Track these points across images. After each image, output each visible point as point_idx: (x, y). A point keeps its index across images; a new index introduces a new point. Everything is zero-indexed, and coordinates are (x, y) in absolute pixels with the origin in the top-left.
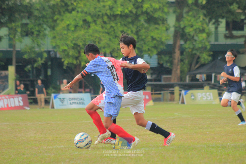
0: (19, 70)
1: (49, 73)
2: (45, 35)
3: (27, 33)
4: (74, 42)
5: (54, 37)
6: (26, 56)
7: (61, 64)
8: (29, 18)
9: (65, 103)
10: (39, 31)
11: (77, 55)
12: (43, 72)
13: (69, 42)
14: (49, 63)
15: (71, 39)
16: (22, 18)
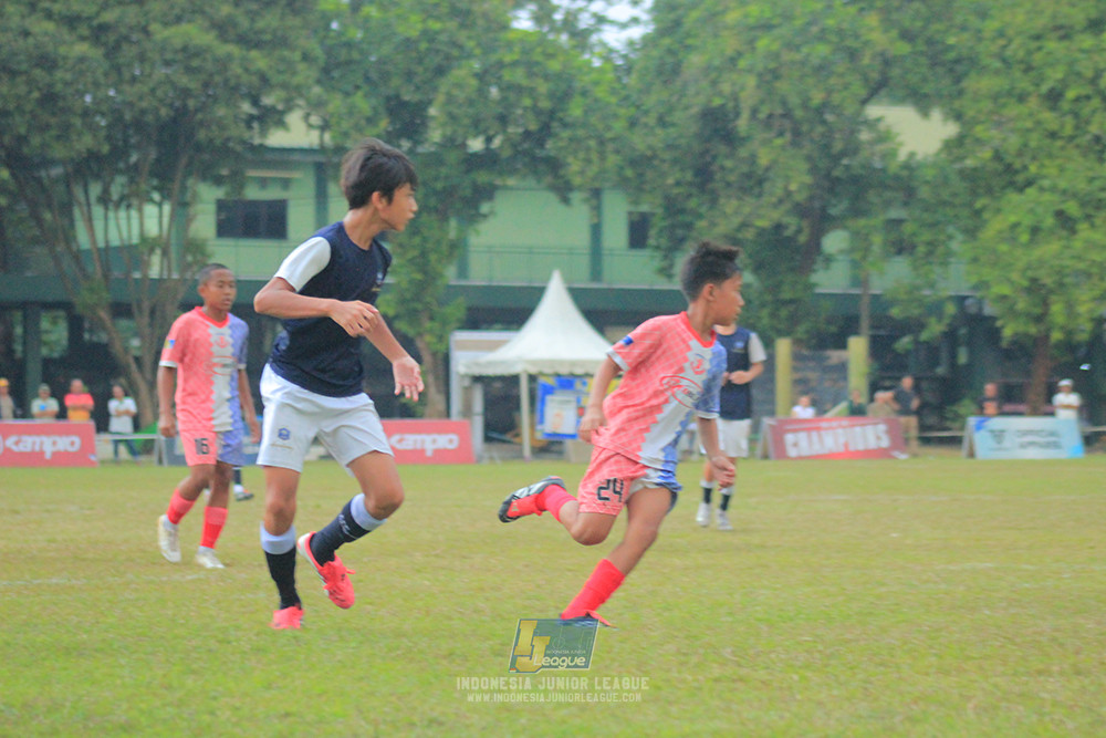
0: (880, 348)
1: (963, 357)
2: (949, 254)
3: (901, 248)
4: (1030, 274)
5: (975, 260)
6: (895, 312)
7: (994, 334)
8: (906, 204)
9: (1006, 443)
10: (932, 244)
11: (1037, 311)
12: (944, 355)
13: (1015, 276)
14: (963, 331)
15: (1021, 264)
16: (888, 204)
